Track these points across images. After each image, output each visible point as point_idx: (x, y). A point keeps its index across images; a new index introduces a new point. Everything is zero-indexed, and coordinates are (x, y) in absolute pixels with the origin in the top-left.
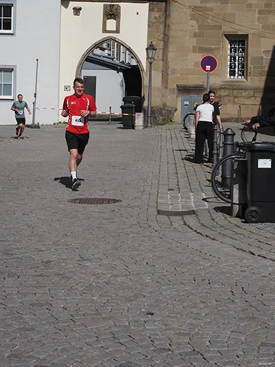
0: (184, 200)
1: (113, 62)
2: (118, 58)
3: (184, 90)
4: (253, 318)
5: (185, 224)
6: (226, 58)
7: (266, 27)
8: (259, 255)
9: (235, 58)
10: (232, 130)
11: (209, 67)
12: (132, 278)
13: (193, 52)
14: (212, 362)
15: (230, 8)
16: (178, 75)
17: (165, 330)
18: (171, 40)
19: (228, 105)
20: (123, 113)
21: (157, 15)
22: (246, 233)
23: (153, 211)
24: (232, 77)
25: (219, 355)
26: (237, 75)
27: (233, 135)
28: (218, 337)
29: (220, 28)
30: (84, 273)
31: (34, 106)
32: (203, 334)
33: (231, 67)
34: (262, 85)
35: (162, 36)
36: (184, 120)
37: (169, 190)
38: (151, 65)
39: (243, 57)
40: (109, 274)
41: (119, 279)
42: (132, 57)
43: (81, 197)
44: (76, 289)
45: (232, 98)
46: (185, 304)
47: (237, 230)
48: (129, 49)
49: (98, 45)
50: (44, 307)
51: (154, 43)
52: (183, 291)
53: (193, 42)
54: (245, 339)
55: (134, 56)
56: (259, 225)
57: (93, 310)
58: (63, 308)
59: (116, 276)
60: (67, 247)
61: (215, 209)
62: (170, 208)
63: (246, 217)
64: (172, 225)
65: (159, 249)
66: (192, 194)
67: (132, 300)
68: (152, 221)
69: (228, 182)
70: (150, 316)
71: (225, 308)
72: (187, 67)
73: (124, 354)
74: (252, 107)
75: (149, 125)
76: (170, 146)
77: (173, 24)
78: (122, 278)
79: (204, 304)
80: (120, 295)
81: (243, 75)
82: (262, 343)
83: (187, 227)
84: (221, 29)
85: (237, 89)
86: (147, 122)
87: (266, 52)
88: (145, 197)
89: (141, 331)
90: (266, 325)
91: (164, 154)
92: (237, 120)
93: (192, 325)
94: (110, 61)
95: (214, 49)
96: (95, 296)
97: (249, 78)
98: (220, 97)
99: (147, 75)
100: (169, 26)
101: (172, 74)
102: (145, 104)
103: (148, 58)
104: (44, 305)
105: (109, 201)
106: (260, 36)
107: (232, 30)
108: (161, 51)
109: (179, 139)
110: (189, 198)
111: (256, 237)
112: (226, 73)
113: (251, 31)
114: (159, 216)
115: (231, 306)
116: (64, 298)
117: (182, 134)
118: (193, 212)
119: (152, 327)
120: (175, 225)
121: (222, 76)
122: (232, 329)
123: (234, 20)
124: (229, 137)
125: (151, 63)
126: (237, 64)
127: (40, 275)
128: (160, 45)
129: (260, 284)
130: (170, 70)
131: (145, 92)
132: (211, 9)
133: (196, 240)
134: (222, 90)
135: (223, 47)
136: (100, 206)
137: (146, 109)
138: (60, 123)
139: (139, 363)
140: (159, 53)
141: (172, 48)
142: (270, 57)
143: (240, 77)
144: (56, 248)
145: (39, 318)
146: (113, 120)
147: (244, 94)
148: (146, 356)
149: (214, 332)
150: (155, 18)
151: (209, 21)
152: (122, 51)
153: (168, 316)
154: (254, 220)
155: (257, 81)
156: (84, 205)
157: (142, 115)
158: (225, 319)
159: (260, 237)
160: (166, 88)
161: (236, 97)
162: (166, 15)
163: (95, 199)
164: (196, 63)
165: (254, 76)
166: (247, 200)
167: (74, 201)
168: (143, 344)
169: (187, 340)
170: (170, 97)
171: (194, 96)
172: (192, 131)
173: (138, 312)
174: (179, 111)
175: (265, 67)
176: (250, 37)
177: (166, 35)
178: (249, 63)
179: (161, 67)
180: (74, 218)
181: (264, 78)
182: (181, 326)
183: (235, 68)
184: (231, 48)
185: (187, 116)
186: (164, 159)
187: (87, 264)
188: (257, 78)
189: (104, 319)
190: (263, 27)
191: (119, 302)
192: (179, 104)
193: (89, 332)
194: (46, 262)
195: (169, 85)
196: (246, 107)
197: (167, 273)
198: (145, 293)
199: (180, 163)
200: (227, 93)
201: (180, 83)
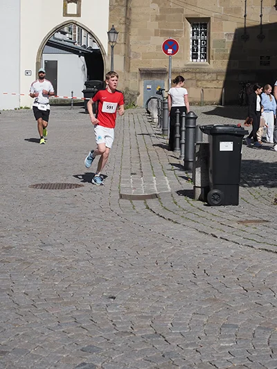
0: (147, 184)
1: (75, 46)
2: (80, 42)
3: (147, 74)
4: (215, 300)
5: (148, 208)
6: (188, 41)
7: (227, 10)
8: (221, 238)
9: (197, 41)
10: (194, 114)
11: (171, 50)
12: (94, 262)
13: (155, 35)
14: (174, 344)
16: (141, 59)
17: (127, 313)
18: (132, 23)
19: (191, 88)
20: (85, 97)
22: (209, 216)
23: (116, 196)
24: (195, 60)
25: (181, 337)
26: (199, 58)
27: (195, 118)
28: (180, 319)
29: (182, 11)
30: (45, 259)
32: (165, 317)
33: (193, 50)
34: (224, 68)
35: (124, 19)
36: (147, 105)
37: (132, 174)
38: (112, 49)
39: (206, 41)
40: (73, 258)
41: (81, 264)
42: (94, 41)
43: (43, 182)
44: (37, 275)
45: (194, 82)
46: (147, 288)
47: (200, 213)
48: (90, 33)
49: (59, 29)
50: (5, 293)
51: (115, 27)
52: (145, 275)
53: (155, 25)
54: (207, 321)
55: (95, 40)
56: (222, 208)
57: (54, 295)
58: (25, 293)
59: (78, 261)
60: (28, 233)
61: (177, 192)
62: (133, 193)
63: (208, 200)
64: (134, 209)
65: (121, 233)
66: (154, 178)
67: (94, 285)
68: (114, 205)
69: (191, 165)
70: (112, 300)
71: (187, 290)
72: (149, 50)
73: (86, 338)
74: (214, 91)
76: (132, 131)
77: (134, 7)
78: (83, 263)
79: (166, 287)
80: (82, 279)
81: (206, 58)
82: (224, 324)
83: (149, 211)
84: (182, 13)
85: (199, 73)
87: (228, 35)
88: (108, 181)
89: (103, 314)
90: (228, 306)
91: (127, 138)
92: (200, 104)
93: (155, 307)
94: (72, 45)
95: (177, 33)
96: (57, 281)
97: (211, 61)
99: (108, 59)
100: (130, 9)
101: (134, 58)
103: (110, 41)
104: (6, 290)
105: (70, 186)
106: (222, 19)
107: (193, 13)
108: (123, 35)
109: (142, 123)
110: (152, 182)
111: (218, 219)
112: (188, 56)
113: (213, 14)
114: (121, 200)
115: (193, 288)
116: (25, 283)
117: (145, 118)
118: (156, 196)
119: (114, 311)
120: (138, 209)
121: (184, 60)
122: (194, 311)
123: (196, 3)
124: (192, 121)
125: (112, 47)
126: (199, 48)
128: (121, 28)
129: (222, 266)
130: (132, 54)
133: (159, 224)
135: (185, 31)
136: (61, 191)
138: (21, 108)
139: (101, 347)
140: (120, 38)
141: (134, 31)
142: (232, 40)
143: (202, 61)
144: (17, 234)
146: (75, 104)
147: (207, 77)
148: (108, 340)
149: (176, 314)
150: (116, 1)
151: (171, 4)
152: (83, 35)
153: (130, 300)
154: (216, 203)
155: (219, 64)
156: (45, 190)
158: (187, 301)
159: (223, 220)
160: (129, 72)
161: (198, 80)
163: (57, 184)
164: (157, 47)
165: (216, 59)
166: (209, 183)
167: (36, 186)
168: (105, 327)
169: (149, 323)
170: (132, 81)
171: (157, 80)
172: (155, 115)
173: (100, 296)
174: (142, 95)
175: (227, 50)
176: (212, 20)
177: (128, 19)
178: (211, 46)
179: (123, 51)
180: (36, 203)
181: (226, 61)
182: (143, 309)
183: (197, 51)
184: (193, 32)
185: (150, 99)
186: (127, 143)
187: (49, 249)
188: (219, 62)
189: (66, 304)
190: (225, 10)
191: (81, 286)
192: (142, 88)
193: (51, 316)
194: (7, 248)
195: (131, 69)
196: (209, 91)
197: (129, 257)
198: (108, 277)
199: (142, 148)
200: (190, 77)
201: (143, 67)
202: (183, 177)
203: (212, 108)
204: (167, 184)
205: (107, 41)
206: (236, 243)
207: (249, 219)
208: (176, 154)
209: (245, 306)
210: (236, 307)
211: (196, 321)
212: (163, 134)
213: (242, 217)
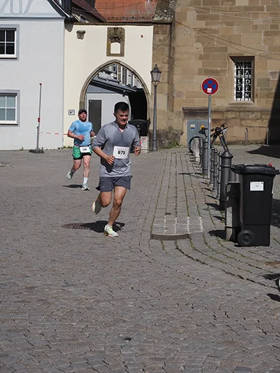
0: (180, 224)
1: (118, 85)
2: (125, 81)
3: (190, 113)
4: (232, 342)
5: (177, 248)
6: (232, 80)
7: (272, 49)
8: (247, 279)
9: (241, 80)
11: (211, 89)
12: (114, 303)
13: (199, 74)
15: (235, 30)
16: (184, 98)
17: (141, 355)
18: (175, 62)
19: (235, 127)
21: (162, 38)
22: (238, 257)
23: (147, 235)
24: (239, 99)
26: (243, 97)
27: (231, 158)
28: (193, 362)
29: (226, 50)
30: (66, 299)
31: (38, 131)
32: (178, 359)
33: (237, 89)
34: (269, 106)
35: (167, 59)
36: (190, 143)
37: (166, 214)
38: (155, 88)
39: (250, 79)
40: (94, 298)
41: (101, 304)
42: (138, 81)
43: (75, 222)
44: (55, 315)
45: (238, 121)
46: (165, 329)
47: (229, 254)
48: (134, 73)
49: (103, 69)
50: (21, 333)
51: (159, 66)
52: (165, 316)
53: (199, 64)
54: (221, 364)
55: (140, 80)
56: (252, 249)
57: (70, 336)
58: (41, 333)
59: (98, 301)
60: (53, 273)
61: (210, 232)
62: (165, 233)
63: (238, 240)
64: (164, 249)
65: (147, 274)
66: (188, 218)
67: (111, 326)
68: (144, 245)
70: (128, 341)
71: (205, 332)
74: (260, 130)
75: (155, 149)
76: (173, 170)
77: (178, 46)
78: (104, 303)
79: (184, 329)
80: (100, 320)
81: (250, 97)
82: (237, 367)
83: (178, 251)
85: (243, 111)
86: (153, 145)
87: (273, 73)
88: (141, 221)
89: (116, 356)
90: (244, 349)
91: (166, 178)
92: (244, 143)
93: (169, 349)
94: (116, 84)
95: (220, 72)
96: (74, 322)
97: (256, 100)
98: (227, 119)
99: (152, 98)
100: (174, 48)
101: (178, 96)
102: (151, 128)
103: (153, 81)
106: (267, 57)
107: (237, 52)
108: (166, 74)
109: (184, 163)
110: (185, 222)
112: (232, 95)
114: (152, 240)
115: (211, 331)
116: (43, 324)
117: (188, 158)
118: (188, 236)
119: (128, 352)
120: (167, 250)
121: (227, 98)
122: (209, 354)
123: (240, 41)
124: (227, 160)
125: (156, 86)
126: (243, 86)
127: (23, 301)
128: (164, 68)
129: (244, 307)
130: (175, 93)
131: (150, 115)
132: (216, 31)
133: (186, 264)
134: (229, 113)
135: (229, 69)
137: (152, 132)
138: (65, 147)
140: (164, 77)
141: (177, 70)
142: (277, 79)
143: (247, 99)
144: (41, 274)
145: (15, 344)
147: (251, 116)
149: (190, 357)
150: (160, 40)
151: (215, 43)
152: (128, 74)
153: (145, 341)
155: (264, 103)
156: (77, 230)
157: (147, 138)
158: (203, 344)
159: (251, 261)
160: (172, 111)
161: (243, 119)
162: (171, 37)
165: (261, 98)
166: (240, 223)
167: (68, 226)
168: (117, 369)
169: (161, 365)
170: (175, 120)
171: (200, 119)
172: (197, 154)
173: (116, 337)
174: (185, 135)
175: (272, 89)
176: (256, 59)
177: (172, 58)
178: (255, 85)
179: (166, 91)
180: (65, 243)
181: (272, 100)
182: (157, 351)
183: (241, 90)
184: (237, 70)
185: (192, 139)
186: (166, 183)
187: (72, 289)
188: (264, 100)
189: (80, 345)
190: (269, 48)
191: (98, 327)
192: (186, 127)
193: (63, 357)
194: (29, 288)
195: (174, 108)
196: (254, 130)
197: (151, 298)
198: (126, 318)
199: (180, 187)
200: (233, 116)
201: (187, 106)
202: (218, 217)
203: (257, 147)
204: (201, 224)
205: (151, 80)
206: (262, 284)
207: (278, 260)
208: (213, 193)
209: (262, 349)
210: (252, 350)
211: (209, 363)
212: (203, 174)
213: (271, 258)
